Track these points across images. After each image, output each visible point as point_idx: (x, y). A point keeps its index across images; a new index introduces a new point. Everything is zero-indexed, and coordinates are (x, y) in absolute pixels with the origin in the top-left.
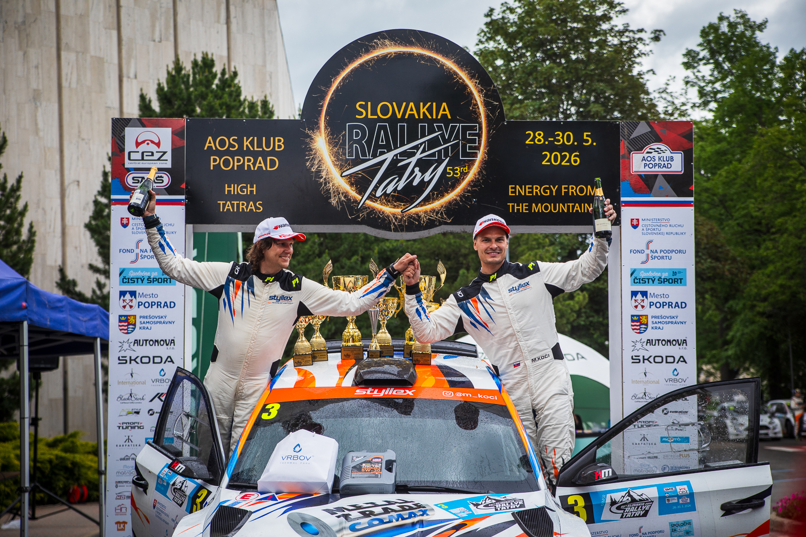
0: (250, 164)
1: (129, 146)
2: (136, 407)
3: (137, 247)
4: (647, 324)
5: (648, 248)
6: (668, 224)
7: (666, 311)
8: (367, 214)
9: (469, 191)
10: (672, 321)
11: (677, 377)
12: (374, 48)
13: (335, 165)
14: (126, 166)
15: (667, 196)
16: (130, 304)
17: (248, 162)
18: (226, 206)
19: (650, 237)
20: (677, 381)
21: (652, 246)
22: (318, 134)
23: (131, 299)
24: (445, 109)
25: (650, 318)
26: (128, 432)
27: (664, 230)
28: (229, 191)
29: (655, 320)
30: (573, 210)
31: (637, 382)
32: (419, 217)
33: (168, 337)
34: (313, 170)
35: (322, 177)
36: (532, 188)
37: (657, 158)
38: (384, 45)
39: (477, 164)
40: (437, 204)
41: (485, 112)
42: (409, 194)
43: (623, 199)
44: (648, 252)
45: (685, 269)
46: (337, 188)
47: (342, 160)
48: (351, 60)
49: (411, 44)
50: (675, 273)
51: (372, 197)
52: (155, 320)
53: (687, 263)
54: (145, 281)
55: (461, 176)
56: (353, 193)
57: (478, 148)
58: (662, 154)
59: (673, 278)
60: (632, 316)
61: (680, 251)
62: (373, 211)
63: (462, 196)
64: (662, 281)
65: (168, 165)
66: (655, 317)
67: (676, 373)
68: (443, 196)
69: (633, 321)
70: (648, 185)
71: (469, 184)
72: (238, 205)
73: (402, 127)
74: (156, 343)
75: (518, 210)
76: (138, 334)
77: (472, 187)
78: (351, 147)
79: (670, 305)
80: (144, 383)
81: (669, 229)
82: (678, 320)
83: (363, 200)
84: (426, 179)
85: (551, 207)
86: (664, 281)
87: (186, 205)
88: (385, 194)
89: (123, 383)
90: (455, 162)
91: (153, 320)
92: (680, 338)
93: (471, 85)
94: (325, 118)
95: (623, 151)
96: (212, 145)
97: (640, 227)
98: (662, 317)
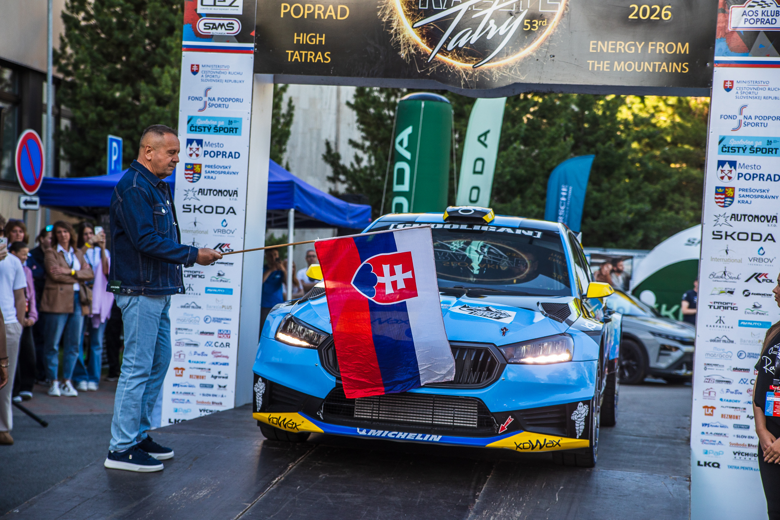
0: (320, 12)
3: (206, 95)
5: (741, 113)
6: (767, 87)
7: (756, 184)
8: (437, 68)
9: (548, 47)
10: (763, 195)
11: (763, 257)
13: (407, 15)
14: (199, 11)
15: (768, 56)
16: (197, 152)
17: (318, 11)
18: (293, 56)
19: (744, 102)
20: (763, 260)
21: (746, 112)
23: (197, 147)
25: (737, 190)
26: (190, 281)
27: (761, 93)
28: (298, 41)
29: (742, 193)
30: (659, 69)
31: (717, 260)
32: (491, 73)
33: (231, 188)
34: (384, 20)
35: (393, 28)
36: (615, 45)
37: (760, 13)
39: (557, 17)
40: (511, 60)
42: (482, 49)
43: (716, 58)
44: (741, 117)
46: (408, 40)
47: (414, 10)
50: (769, 142)
51: (443, 51)
52: (220, 170)
54: (212, 130)
55: (539, 30)
56: (423, 46)
58: (767, 8)
59: (768, 147)
60: (717, 188)
61: (777, 118)
62: (443, 65)
63: (538, 51)
64: (754, 150)
65: (239, 11)
66: (743, 190)
67: (761, 252)
68: (518, 51)
69: (717, 193)
70: (746, 43)
71: (546, 39)
72: (306, 55)
74: (220, 194)
75: (598, 68)
76: (203, 183)
77: (550, 41)
79: (761, 177)
80: (206, 232)
81: (767, 93)
82: (769, 194)
84: (501, 33)
85: (635, 66)
86: (757, 151)
87: (255, 54)
88: (457, 48)
89: (187, 231)
91: (218, 170)
92: (770, 214)
95: (721, 5)
97: (734, 90)
98: (751, 190)
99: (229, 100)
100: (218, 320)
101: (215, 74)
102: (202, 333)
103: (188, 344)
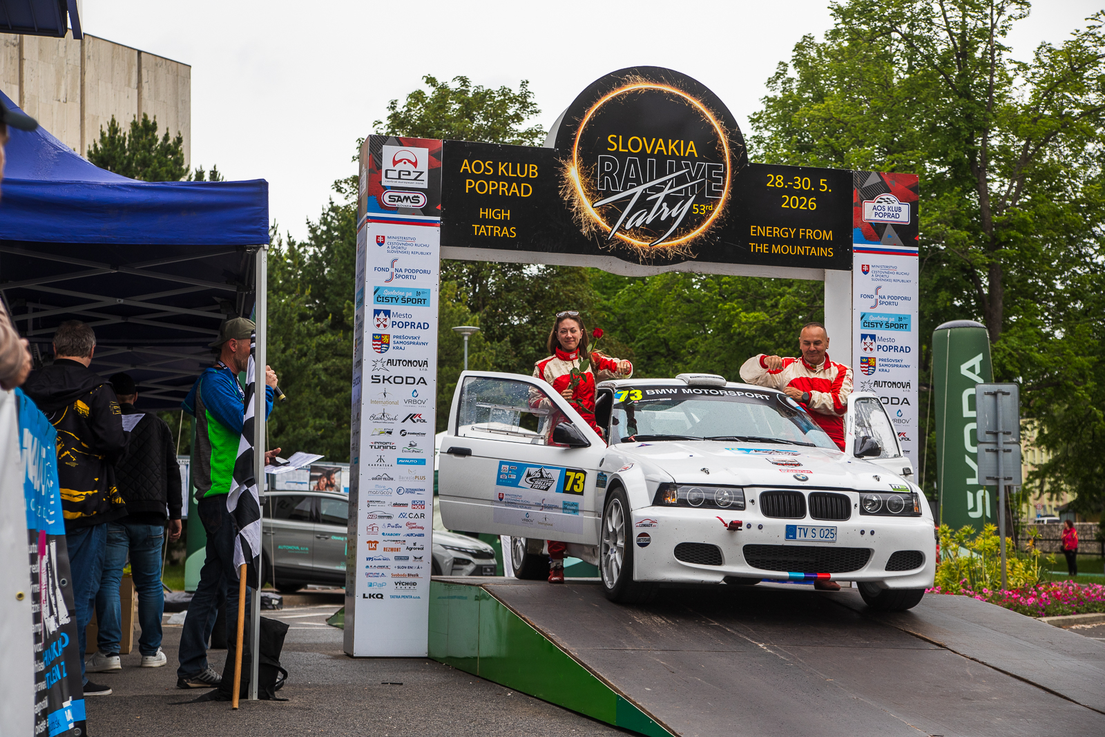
0: (504, 189)
1: (387, 163)
2: (389, 427)
3: (392, 266)
4: (875, 367)
5: (877, 294)
6: (895, 272)
7: (892, 355)
8: (617, 245)
9: (713, 229)
10: (897, 364)
11: (901, 418)
12: (626, 83)
13: (586, 195)
14: (383, 184)
15: (895, 245)
16: (384, 323)
17: (502, 188)
18: (481, 230)
19: (878, 283)
20: (901, 421)
21: (880, 292)
22: (571, 164)
23: (385, 318)
24: (692, 148)
25: (877, 360)
26: (380, 452)
27: (892, 277)
28: (484, 215)
29: (882, 363)
30: (809, 253)
32: (667, 251)
33: (422, 359)
34: (565, 199)
35: (574, 207)
36: (772, 230)
37: (886, 208)
38: (635, 81)
39: (721, 203)
40: (683, 240)
41: (730, 153)
42: (656, 229)
43: (855, 245)
44: (877, 297)
45: (910, 316)
46: (589, 219)
47: (593, 191)
48: (604, 93)
49: (661, 82)
50: (900, 319)
51: (622, 229)
52: (408, 340)
53: (911, 309)
54: (400, 299)
55: (706, 214)
56: (603, 224)
57: (722, 188)
58: (891, 205)
59: (899, 323)
60: (862, 358)
61: (905, 298)
62: (622, 243)
63: (707, 233)
64: (889, 326)
65: (425, 185)
66: (882, 360)
67: (900, 414)
68: (689, 232)
69: (862, 363)
70: (878, 233)
71: (713, 222)
72: (492, 229)
73: (651, 162)
74: (410, 364)
75: (759, 250)
76: (392, 354)
77: (716, 225)
78: (602, 178)
79: (896, 349)
80: (397, 403)
81: (896, 277)
82: (903, 364)
83: (613, 232)
84: (674, 215)
85: (789, 249)
86: (891, 326)
87: (441, 226)
88: (634, 227)
89: (376, 402)
90: (700, 200)
91: (407, 341)
92: (905, 381)
93: (717, 126)
94: (578, 149)
95: (855, 200)
96: (468, 168)
98: (888, 360)
99: (417, 271)
100: (412, 491)
101: (401, 246)
102: (395, 505)
103: (380, 517)
